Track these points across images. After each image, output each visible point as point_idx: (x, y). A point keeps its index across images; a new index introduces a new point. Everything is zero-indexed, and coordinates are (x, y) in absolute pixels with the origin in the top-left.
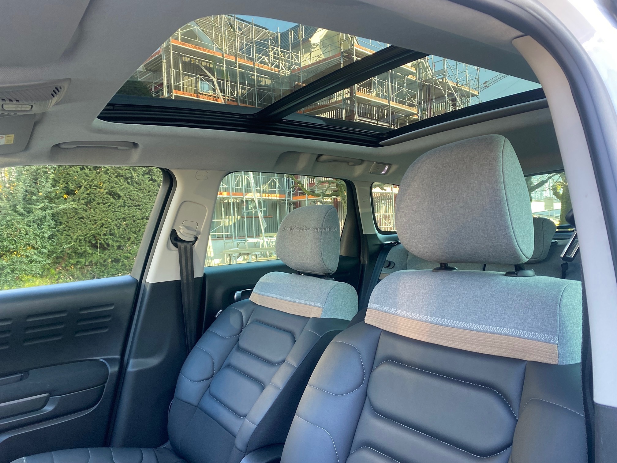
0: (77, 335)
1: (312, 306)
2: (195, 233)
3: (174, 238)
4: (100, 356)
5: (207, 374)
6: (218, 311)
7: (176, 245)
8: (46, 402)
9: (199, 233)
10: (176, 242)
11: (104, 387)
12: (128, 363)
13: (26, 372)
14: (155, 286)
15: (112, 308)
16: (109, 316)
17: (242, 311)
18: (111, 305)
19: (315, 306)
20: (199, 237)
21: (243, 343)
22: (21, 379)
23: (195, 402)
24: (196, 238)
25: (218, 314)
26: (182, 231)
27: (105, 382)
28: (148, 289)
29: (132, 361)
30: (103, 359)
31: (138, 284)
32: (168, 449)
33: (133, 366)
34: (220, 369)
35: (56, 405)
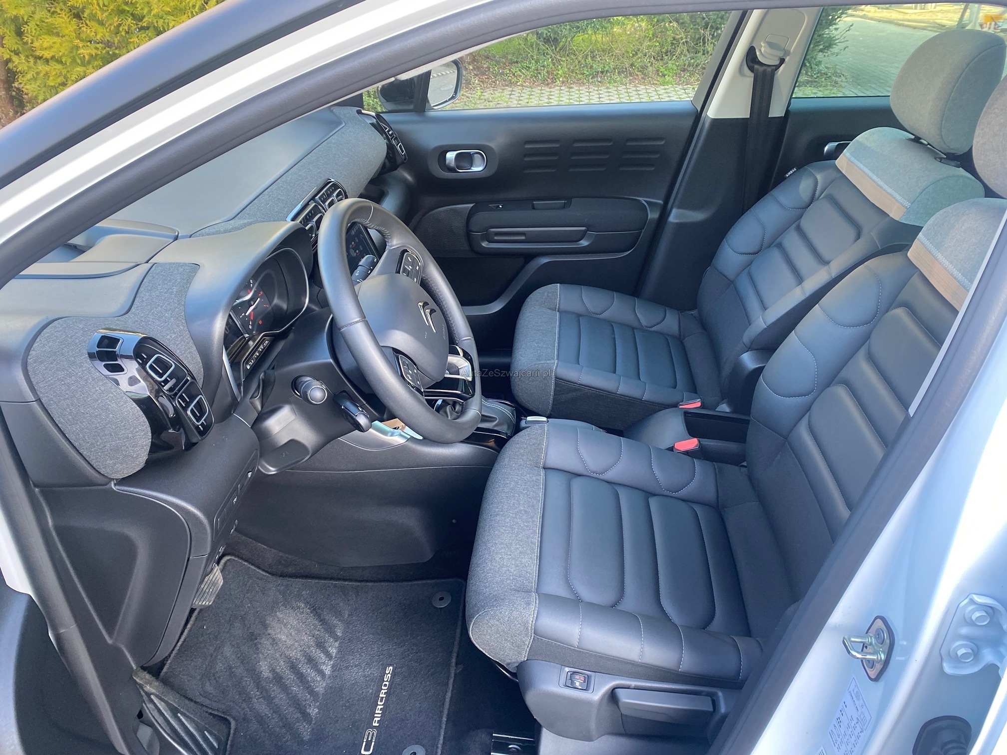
0: (621, 169)
1: (897, 200)
2: (781, 54)
3: (751, 57)
4: (643, 197)
5: (753, 248)
6: (791, 169)
7: (751, 69)
8: (583, 235)
9: (787, 53)
10: (752, 65)
11: (640, 233)
12: (671, 211)
13: (569, 199)
14: (716, 122)
15: (663, 143)
16: (657, 152)
17: (819, 177)
18: (661, 139)
19: (899, 202)
20: (786, 60)
21: (805, 223)
22: (564, 207)
23: (731, 277)
24: (782, 61)
25: (789, 173)
26: (763, 50)
27: (643, 228)
28: (707, 125)
29: (675, 211)
30: (645, 201)
31: (698, 116)
32: (695, 317)
33: (675, 216)
34: (769, 246)
35: (592, 241)
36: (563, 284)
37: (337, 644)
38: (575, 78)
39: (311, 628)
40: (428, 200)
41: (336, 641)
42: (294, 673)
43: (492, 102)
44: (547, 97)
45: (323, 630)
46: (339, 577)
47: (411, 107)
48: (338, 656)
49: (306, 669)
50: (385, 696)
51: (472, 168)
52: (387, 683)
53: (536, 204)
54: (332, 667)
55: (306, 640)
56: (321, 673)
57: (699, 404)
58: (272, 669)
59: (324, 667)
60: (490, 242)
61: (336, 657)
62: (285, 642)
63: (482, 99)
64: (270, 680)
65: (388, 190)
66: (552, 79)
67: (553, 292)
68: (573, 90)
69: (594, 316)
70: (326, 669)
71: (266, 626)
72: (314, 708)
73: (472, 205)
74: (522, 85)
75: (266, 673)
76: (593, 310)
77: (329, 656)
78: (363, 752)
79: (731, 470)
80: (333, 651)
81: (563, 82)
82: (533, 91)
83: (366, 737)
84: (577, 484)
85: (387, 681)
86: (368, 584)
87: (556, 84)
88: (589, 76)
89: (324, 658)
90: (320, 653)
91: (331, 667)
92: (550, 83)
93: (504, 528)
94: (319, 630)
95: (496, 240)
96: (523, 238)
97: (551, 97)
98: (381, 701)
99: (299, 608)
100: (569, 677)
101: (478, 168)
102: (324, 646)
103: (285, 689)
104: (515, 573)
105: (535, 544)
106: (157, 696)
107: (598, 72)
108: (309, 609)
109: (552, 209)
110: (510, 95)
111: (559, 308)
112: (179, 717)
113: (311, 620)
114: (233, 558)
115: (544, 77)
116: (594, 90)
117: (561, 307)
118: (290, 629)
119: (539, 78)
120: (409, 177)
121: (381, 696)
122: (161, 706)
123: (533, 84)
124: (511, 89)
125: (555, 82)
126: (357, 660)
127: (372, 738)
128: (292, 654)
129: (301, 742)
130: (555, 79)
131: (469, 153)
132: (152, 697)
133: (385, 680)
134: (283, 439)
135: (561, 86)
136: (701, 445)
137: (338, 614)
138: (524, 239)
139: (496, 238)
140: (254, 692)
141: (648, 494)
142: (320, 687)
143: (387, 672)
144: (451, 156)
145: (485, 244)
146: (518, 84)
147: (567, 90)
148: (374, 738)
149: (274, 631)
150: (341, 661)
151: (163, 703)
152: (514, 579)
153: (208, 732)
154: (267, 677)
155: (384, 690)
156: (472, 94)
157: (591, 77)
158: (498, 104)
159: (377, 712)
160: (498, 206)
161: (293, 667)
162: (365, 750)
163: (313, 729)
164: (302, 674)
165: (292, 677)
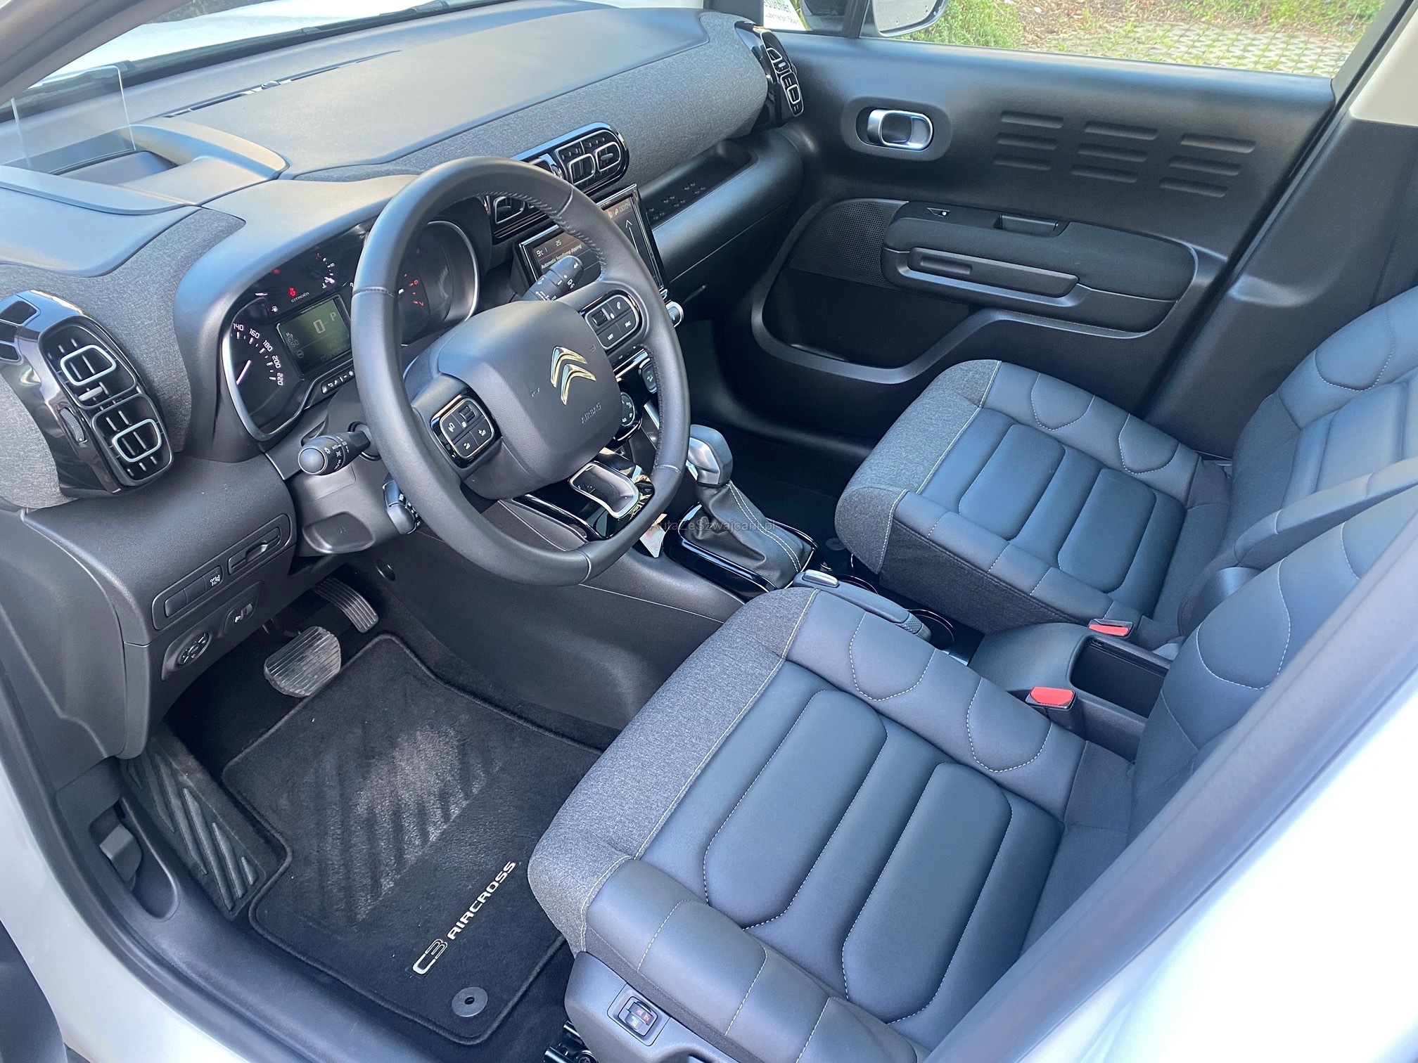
4: (1197, 244)
5: (1360, 378)
8: (1068, 289)
11: (1170, 306)
12: (1237, 278)
13: (1064, 222)
15: (1249, 151)
18: (1249, 143)
22: (1050, 233)
23: (1302, 422)
27: (1178, 298)
28: (1344, 130)
29: (1244, 280)
30: (1196, 251)
31: (1331, 110)
33: (1242, 289)
34: (1390, 382)
35: (1078, 302)
36: (1006, 363)
37: (465, 803)
38: (1308, 20)
39: (446, 768)
40: (834, 184)
41: (466, 799)
42: (393, 822)
43: (1143, 43)
44: (1242, 47)
45: (457, 777)
46: (516, 710)
47: (839, 28)
48: (457, 821)
49: (409, 824)
50: (484, 901)
51: (908, 143)
52: (497, 885)
53: (1004, 219)
54: (442, 834)
55: (432, 783)
56: (424, 834)
57: (1123, 632)
58: (372, 806)
59: (431, 829)
60: (912, 268)
61: (454, 821)
62: (407, 775)
63: (1129, 38)
64: (362, 820)
65: (759, 157)
66: (1266, 17)
67: (984, 373)
68: (1296, 41)
69: (1043, 429)
70: (433, 833)
71: (393, 745)
72: (391, 880)
73: (903, 203)
74: (1208, 23)
75: (361, 810)
76: (1043, 420)
77: (446, 816)
78: (415, 968)
79: (1111, 762)
80: (455, 811)
81: (1284, 25)
82: (1223, 35)
83: (430, 948)
84: (825, 701)
85: (498, 882)
86: (547, 733)
87: (1271, 27)
88: (1335, 21)
89: (438, 816)
90: (437, 808)
91: (440, 833)
92: (1260, 25)
93: (656, 736)
94: (453, 776)
95: (923, 267)
96: (968, 273)
97: (1249, 48)
98: (475, 907)
99: (446, 735)
100: (628, 1006)
101: (915, 145)
102: (449, 800)
103: (372, 839)
104: (628, 812)
105: (686, 778)
106: (191, 792)
107: (1353, 16)
108: (458, 741)
109: (1031, 234)
110: (1181, 36)
111: (984, 402)
112: (212, 828)
113: (452, 757)
114: (394, 639)
115: (1252, 12)
116: (1334, 45)
117: (988, 401)
118: (422, 760)
119: (1243, 13)
120: (810, 144)
121: (479, 899)
122: (193, 806)
123: (1230, 22)
124: (1186, 26)
125: (1269, 24)
126: (477, 836)
127: (437, 952)
128: (405, 795)
129: (351, 920)
130: (1271, 19)
131: (908, 118)
132: (186, 791)
133: (497, 879)
134: (331, 510)
135: (1277, 32)
136: (1076, 704)
137: (487, 764)
138: (967, 275)
139: (922, 264)
140: (334, 829)
141: (942, 755)
142: (411, 856)
143: (505, 869)
144: (877, 116)
145: (904, 271)
146: (1203, 19)
147: (1285, 39)
148: (439, 954)
149: (402, 755)
150: (458, 829)
151: (196, 803)
152: (620, 821)
153: (246, 858)
154: (360, 815)
155: (488, 892)
156: (1117, 27)
157: (1337, 22)
158: (1154, 48)
159: (462, 919)
160: (941, 213)
161: (397, 814)
162: (420, 966)
163: (375, 909)
164: (402, 826)
165: (388, 827)
